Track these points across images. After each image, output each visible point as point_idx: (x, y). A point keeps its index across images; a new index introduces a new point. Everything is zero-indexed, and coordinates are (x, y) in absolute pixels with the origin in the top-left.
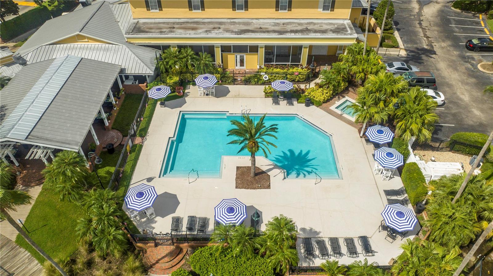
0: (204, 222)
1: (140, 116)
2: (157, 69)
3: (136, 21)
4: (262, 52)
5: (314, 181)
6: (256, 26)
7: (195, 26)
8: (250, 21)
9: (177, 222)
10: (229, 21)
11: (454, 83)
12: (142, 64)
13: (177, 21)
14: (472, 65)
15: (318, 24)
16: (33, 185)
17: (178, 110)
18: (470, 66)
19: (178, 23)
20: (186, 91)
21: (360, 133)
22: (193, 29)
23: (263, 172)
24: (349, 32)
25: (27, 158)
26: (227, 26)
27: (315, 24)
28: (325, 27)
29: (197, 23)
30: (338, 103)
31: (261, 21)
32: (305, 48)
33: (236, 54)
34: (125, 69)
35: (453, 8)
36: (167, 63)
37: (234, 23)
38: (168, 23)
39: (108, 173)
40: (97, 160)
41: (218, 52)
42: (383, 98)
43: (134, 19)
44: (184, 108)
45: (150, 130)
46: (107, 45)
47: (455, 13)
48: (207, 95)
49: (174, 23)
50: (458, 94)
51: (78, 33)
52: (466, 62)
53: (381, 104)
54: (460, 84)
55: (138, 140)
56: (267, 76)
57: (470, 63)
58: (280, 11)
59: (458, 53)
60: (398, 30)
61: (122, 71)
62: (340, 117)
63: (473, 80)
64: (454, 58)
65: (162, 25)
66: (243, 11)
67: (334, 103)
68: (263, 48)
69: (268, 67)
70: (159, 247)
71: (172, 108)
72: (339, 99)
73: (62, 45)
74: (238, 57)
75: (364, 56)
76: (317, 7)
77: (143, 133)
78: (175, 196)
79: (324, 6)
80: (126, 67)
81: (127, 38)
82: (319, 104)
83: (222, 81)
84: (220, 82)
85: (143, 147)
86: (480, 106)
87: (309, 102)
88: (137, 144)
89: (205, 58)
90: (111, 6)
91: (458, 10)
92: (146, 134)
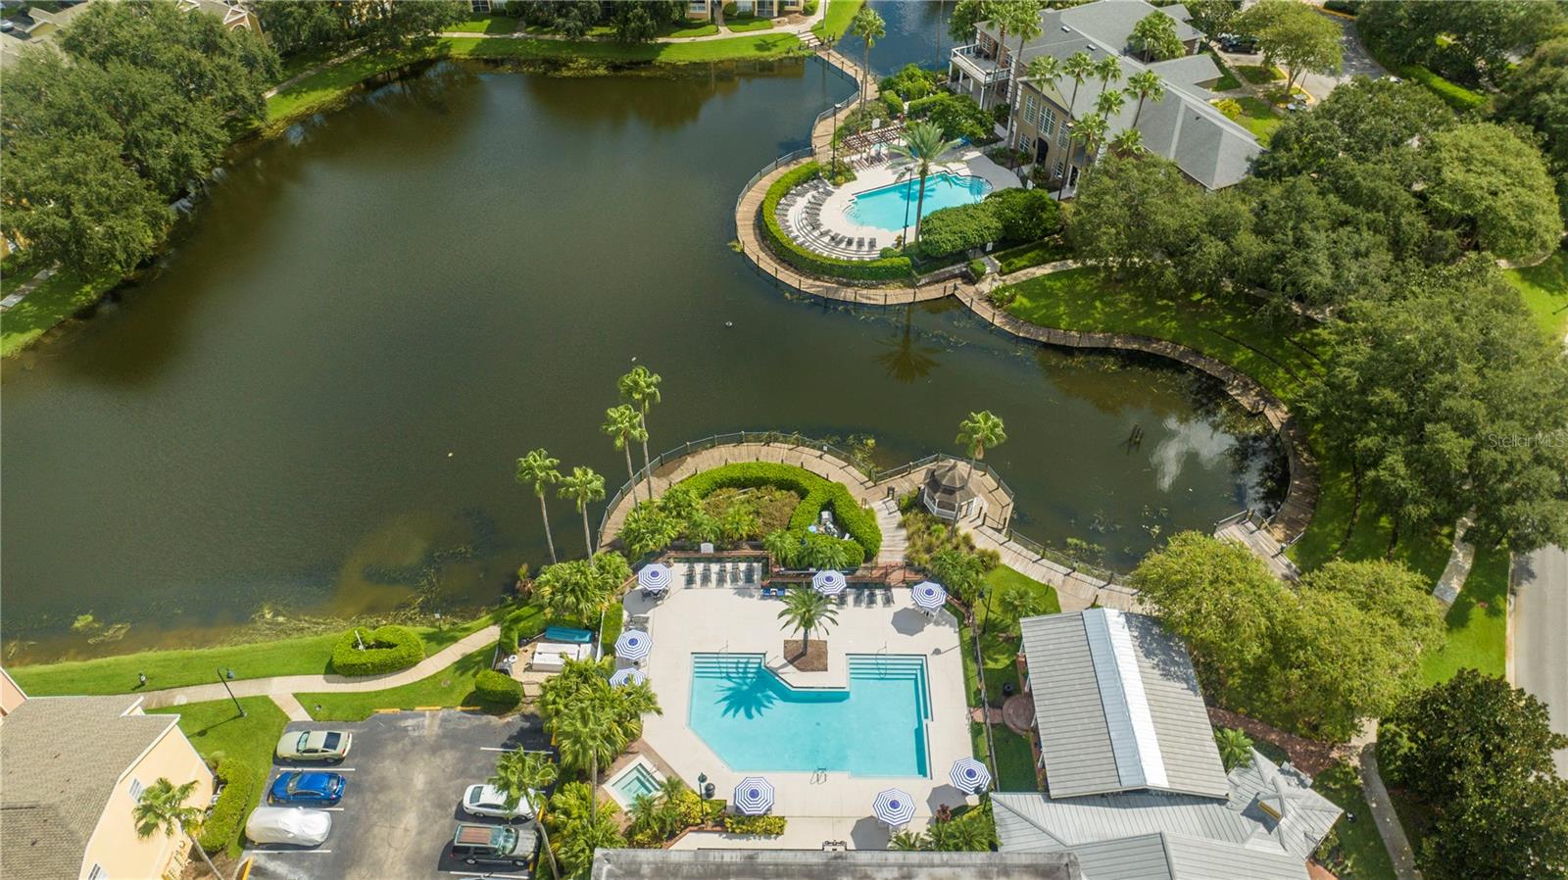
0: (857, 601)
9: (888, 601)
17: (935, 785)
23: (791, 662)
34: (1045, 801)
39: (996, 661)
45: (969, 736)
55: (978, 717)
77: (976, 730)
78: (900, 631)
80: (1044, 803)
85: (966, 705)
88: (977, 709)
92: (972, 726)
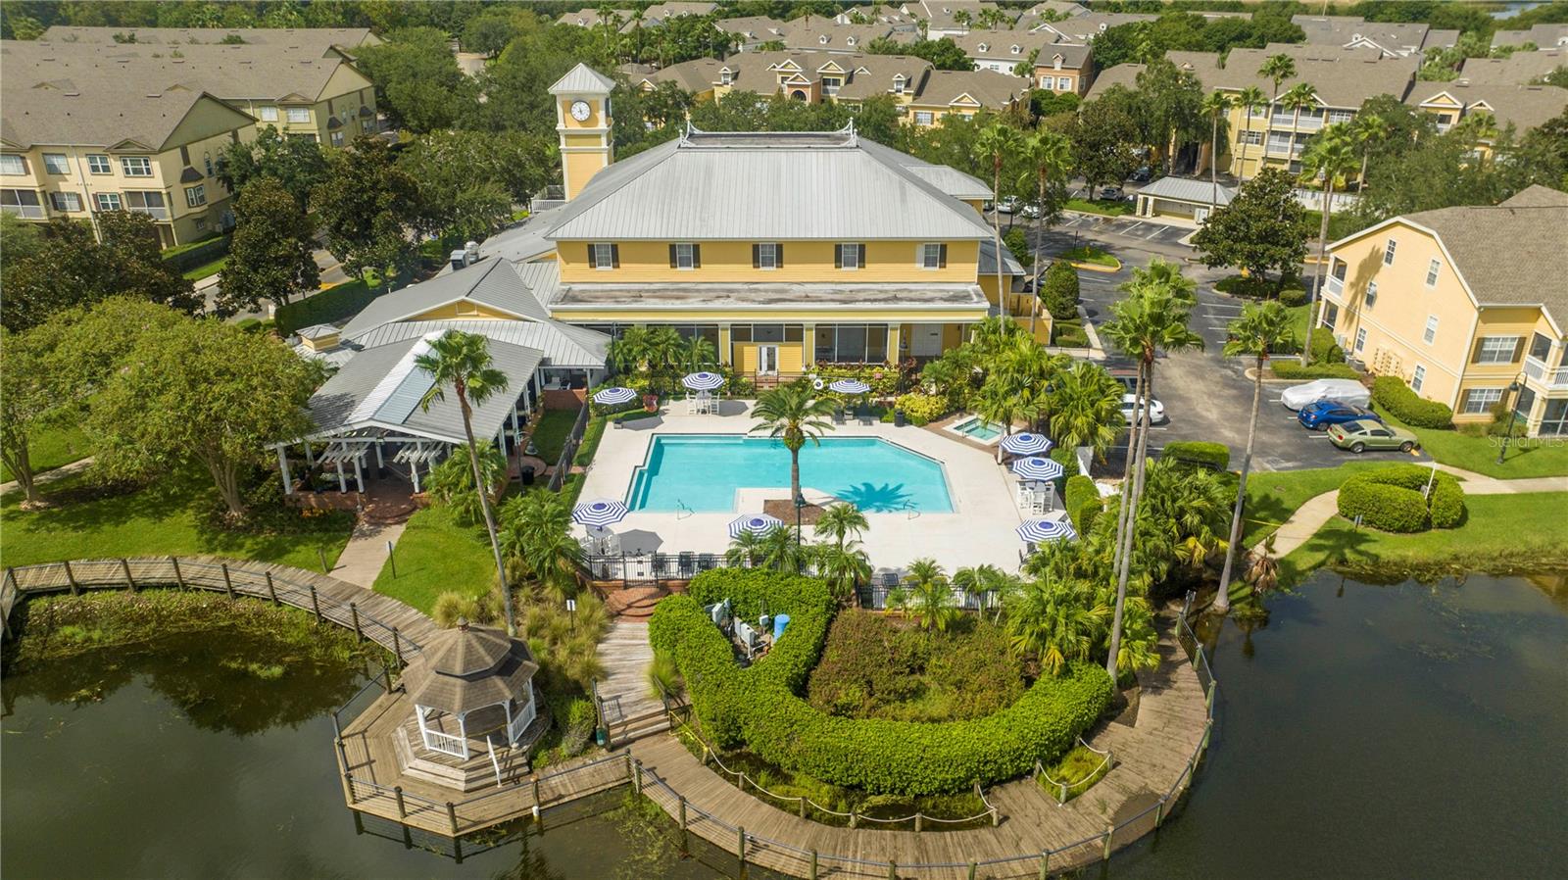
0: (708, 559)
1: (578, 436)
2: (609, 362)
3: (567, 287)
4: (810, 338)
5: (906, 516)
6: (798, 294)
7: (681, 294)
8: (786, 287)
10: (746, 287)
11: (1193, 396)
12: (582, 351)
13: (646, 287)
14: (1235, 372)
15: (917, 291)
16: (389, 521)
17: (650, 432)
18: (1229, 373)
19: (647, 291)
20: (662, 408)
21: (996, 458)
22: (678, 298)
23: (814, 505)
24: (976, 299)
25: (395, 460)
26: (742, 295)
27: (911, 291)
28: (929, 295)
29: (685, 290)
30: (958, 423)
31: (808, 286)
32: (892, 329)
33: (760, 344)
34: (549, 359)
35: (1215, 291)
36: (630, 351)
37: (757, 290)
38: (629, 291)
40: (529, 447)
41: (725, 339)
42: (1027, 381)
43: (562, 283)
44: (659, 429)
45: (596, 457)
46: (514, 323)
47: (1219, 297)
48: (704, 412)
49: (640, 291)
50: (1199, 410)
51: (463, 297)
52: (1225, 368)
53: (1026, 393)
54: (1205, 397)
55: (576, 470)
56: (821, 382)
57: (1230, 368)
58: (843, 269)
59: (1211, 355)
60: (1095, 323)
61: (544, 362)
62: (962, 440)
63: (1233, 392)
64: (1202, 363)
65: (618, 294)
66: (774, 268)
67: (953, 422)
68: (811, 329)
69: (823, 367)
70: (631, 590)
71: (637, 430)
72: (961, 416)
73: (426, 323)
74: (765, 351)
75: (1004, 337)
76: (913, 261)
77: (586, 460)
78: (654, 535)
79: (926, 258)
80: (553, 356)
81: (553, 311)
82: (922, 423)
83: (733, 393)
84: (729, 394)
86: (1237, 425)
87: (902, 420)
88: (574, 475)
89: (700, 345)
90: (514, 266)
91: (1224, 294)
92: (590, 462)
